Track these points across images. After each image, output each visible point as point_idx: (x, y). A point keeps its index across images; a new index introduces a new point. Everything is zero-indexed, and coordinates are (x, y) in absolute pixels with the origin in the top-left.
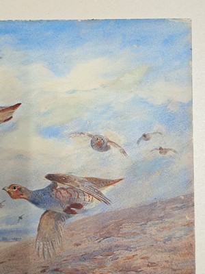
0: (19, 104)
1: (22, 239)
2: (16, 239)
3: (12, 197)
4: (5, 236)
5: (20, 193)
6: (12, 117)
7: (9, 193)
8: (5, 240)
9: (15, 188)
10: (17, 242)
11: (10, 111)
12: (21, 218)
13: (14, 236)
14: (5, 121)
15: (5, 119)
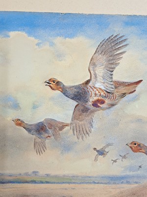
0: (141, 81)
1: (141, 182)
2: (136, 183)
3: (133, 151)
4: (128, 180)
5: (139, 148)
6: (135, 91)
7: (131, 147)
8: (128, 182)
9: (135, 144)
10: (137, 185)
11: (134, 86)
12: (140, 167)
13: (135, 180)
14: (130, 93)
15: (130, 92)
